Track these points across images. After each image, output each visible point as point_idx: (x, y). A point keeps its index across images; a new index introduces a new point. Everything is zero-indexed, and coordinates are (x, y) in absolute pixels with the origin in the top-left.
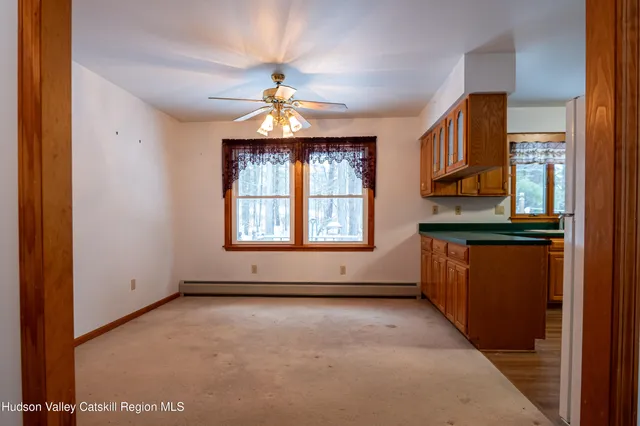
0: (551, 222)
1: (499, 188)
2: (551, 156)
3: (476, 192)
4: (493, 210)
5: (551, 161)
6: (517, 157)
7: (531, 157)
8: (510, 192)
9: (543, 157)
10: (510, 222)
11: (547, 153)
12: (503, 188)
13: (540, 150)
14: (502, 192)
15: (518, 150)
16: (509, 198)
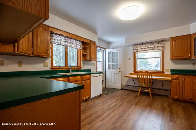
0: (67, 69)
1: (45, 53)
2: (67, 43)
3: (31, 53)
4: (42, 64)
5: (67, 45)
6: (54, 40)
7: (59, 42)
8: (50, 56)
9: (64, 43)
10: (50, 70)
11: (65, 42)
12: (47, 53)
13: (63, 40)
14: (46, 55)
15: (54, 37)
16: (50, 59)
